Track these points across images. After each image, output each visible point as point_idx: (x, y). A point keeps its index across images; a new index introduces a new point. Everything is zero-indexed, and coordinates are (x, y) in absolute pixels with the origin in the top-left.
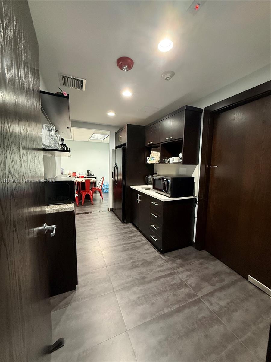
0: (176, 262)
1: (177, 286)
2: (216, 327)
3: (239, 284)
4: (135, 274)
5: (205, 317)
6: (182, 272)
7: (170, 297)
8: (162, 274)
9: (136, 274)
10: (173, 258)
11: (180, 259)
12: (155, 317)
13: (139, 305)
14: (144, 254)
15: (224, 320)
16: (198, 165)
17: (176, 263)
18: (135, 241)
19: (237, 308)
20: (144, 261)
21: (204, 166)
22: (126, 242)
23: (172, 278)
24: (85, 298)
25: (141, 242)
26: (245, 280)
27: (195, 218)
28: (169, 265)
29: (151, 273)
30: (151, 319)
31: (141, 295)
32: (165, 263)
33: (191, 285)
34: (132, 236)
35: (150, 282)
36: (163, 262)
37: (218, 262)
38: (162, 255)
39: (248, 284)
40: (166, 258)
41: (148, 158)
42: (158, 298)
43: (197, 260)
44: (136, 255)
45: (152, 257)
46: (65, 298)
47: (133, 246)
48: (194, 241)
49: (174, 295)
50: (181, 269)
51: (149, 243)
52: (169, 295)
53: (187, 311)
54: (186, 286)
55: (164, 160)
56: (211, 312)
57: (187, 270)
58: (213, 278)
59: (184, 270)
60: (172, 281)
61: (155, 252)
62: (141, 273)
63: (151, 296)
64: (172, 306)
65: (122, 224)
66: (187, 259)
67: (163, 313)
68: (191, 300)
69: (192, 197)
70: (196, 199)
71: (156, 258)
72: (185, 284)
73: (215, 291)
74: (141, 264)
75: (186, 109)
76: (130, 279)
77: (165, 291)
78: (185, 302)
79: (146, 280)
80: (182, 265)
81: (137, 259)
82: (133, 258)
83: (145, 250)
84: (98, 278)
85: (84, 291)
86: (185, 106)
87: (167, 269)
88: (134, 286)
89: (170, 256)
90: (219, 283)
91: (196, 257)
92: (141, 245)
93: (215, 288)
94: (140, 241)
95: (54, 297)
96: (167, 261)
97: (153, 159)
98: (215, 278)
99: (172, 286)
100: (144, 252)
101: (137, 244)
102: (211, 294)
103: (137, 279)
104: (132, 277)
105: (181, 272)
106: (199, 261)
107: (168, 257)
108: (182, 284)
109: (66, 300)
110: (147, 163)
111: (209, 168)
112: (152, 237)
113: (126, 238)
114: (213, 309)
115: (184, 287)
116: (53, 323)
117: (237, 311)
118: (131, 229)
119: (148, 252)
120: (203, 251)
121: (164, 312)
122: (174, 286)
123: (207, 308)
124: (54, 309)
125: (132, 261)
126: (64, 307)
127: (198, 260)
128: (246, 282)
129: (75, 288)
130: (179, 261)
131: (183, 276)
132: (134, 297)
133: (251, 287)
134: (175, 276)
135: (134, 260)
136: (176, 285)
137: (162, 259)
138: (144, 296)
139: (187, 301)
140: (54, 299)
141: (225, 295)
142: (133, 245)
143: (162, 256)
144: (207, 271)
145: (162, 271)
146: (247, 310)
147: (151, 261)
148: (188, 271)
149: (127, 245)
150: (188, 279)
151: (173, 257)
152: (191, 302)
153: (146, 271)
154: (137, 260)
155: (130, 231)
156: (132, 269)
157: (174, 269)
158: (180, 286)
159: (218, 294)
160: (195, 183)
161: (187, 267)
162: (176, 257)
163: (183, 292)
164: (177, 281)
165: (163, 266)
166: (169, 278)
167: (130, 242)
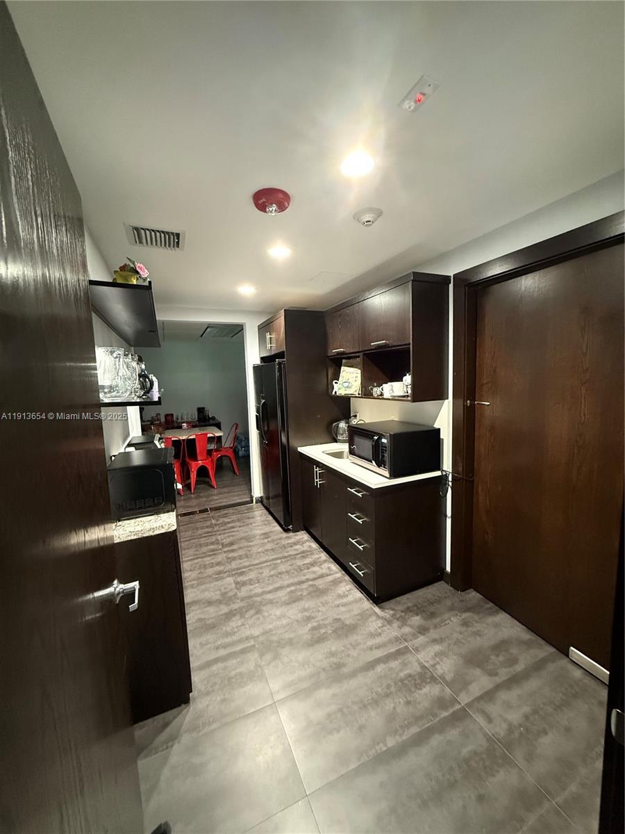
0: (409, 623)
1: (413, 682)
2: (501, 775)
3: (551, 667)
4: (318, 656)
5: (476, 753)
6: (424, 646)
7: (399, 710)
8: (379, 654)
9: (320, 656)
10: (403, 614)
11: (417, 614)
12: (367, 759)
13: (330, 733)
14: (338, 606)
15: (519, 756)
16: (446, 401)
17: (410, 626)
18: (314, 576)
19: (547, 727)
20: (337, 624)
21: (461, 402)
22: (296, 580)
23: (400, 663)
24: (210, 724)
25: (330, 578)
26: (564, 656)
27: (447, 519)
28: (393, 631)
29: (355, 655)
30: (359, 763)
31: (333, 708)
32: (385, 626)
33: (444, 678)
34: (307, 564)
35: (353, 674)
36: (380, 625)
37: (503, 618)
38: (377, 607)
39: (570, 667)
40: (387, 614)
41: (336, 383)
42: (373, 713)
43: (457, 614)
44: (319, 611)
45: (356, 613)
46: (166, 725)
47: (311, 589)
48: (448, 569)
49: (408, 703)
50: (421, 639)
51: (347, 578)
52: (396, 704)
53: (436, 740)
54: (433, 679)
55: (372, 389)
56: (489, 739)
57: (435, 641)
58: (493, 657)
59: (428, 642)
60: (401, 670)
61: (361, 599)
62: (332, 654)
63: (356, 708)
64: (404, 732)
65: (285, 535)
66: (433, 615)
67: (384, 749)
68: (445, 714)
69: (438, 473)
70: (446, 476)
71: (364, 616)
72: (430, 674)
73: (498, 687)
74: (330, 632)
75: (413, 281)
76: (309, 670)
77: (387, 695)
78: (433, 719)
79: (345, 670)
80: (423, 630)
81: (322, 620)
82: (313, 618)
83: (340, 596)
84: (237, 671)
85: (208, 706)
86: (410, 273)
87: (390, 642)
88: (317, 686)
89: (397, 608)
90: (506, 667)
91: (452, 609)
92: (330, 586)
93: (498, 680)
94: (328, 575)
95: (141, 723)
96: (390, 622)
97: (346, 385)
98: (498, 656)
99: (402, 682)
100: (338, 602)
101: (320, 583)
102: (489, 696)
103: (324, 670)
104: (314, 665)
105: (421, 645)
106: (460, 616)
107: (392, 612)
108: (425, 676)
109: (168, 730)
110: (333, 393)
111: (473, 406)
112: (353, 566)
113: (294, 569)
114: (493, 732)
115: (430, 682)
116: (143, 787)
117: (546, 733)
118: (305, 547)
119: (345, 600)
120: (469, 591)
121: (386, 745)
122: (406, 682)
123: (481, 729)
124: (145, 752)
125: (310, 625)
126: (165, 747)
127: (459, 614)
128: (564, 662)
129: (186, 701)
130: (416, 620)
131: (426, 656)
132: (318, 715)
133: (578, 673)
134: (409, 658)
135: (315, 624)
136: (410, 679)
137: (378, 617)
138: (341, 710)
139: (435, 715)
140: (142, 730)
141: (519, 696)
142: (312, 586)
143: (377, 609)
144: (478, 642)
145: (378, 647)
146: (568, 730)
147: (353, 625)
148: (438, 644)
149: (298, 587)
150: (438, 663)
151: (402, 612)
152: (445, 718)
153: (343, 648)
154: (321, 622)
155: (303, 552)
156: (312, 645)
157: (405, 640)
158: (420, 682)
159: (503, 695)
160: (443, 439)
161: (433, 634)
162: (408, 610)
163: (426, 694)
164: (414, 668)
165: (380, 634)
166: (394, 664)
167: (304, 578)
